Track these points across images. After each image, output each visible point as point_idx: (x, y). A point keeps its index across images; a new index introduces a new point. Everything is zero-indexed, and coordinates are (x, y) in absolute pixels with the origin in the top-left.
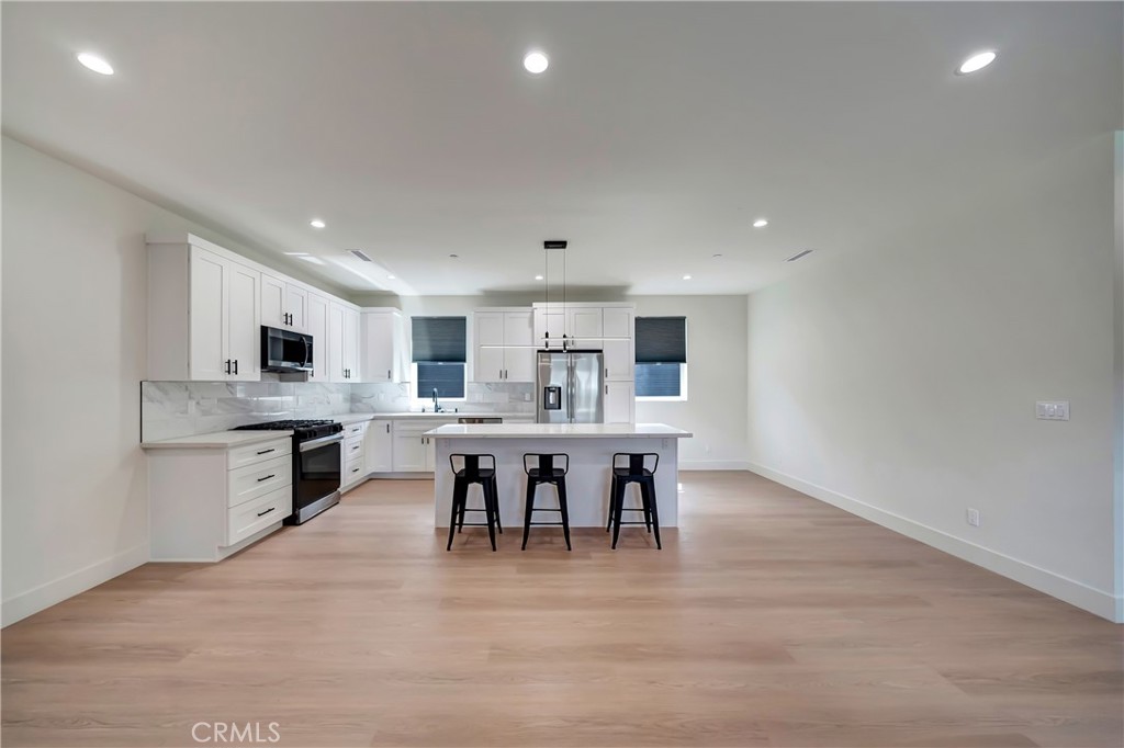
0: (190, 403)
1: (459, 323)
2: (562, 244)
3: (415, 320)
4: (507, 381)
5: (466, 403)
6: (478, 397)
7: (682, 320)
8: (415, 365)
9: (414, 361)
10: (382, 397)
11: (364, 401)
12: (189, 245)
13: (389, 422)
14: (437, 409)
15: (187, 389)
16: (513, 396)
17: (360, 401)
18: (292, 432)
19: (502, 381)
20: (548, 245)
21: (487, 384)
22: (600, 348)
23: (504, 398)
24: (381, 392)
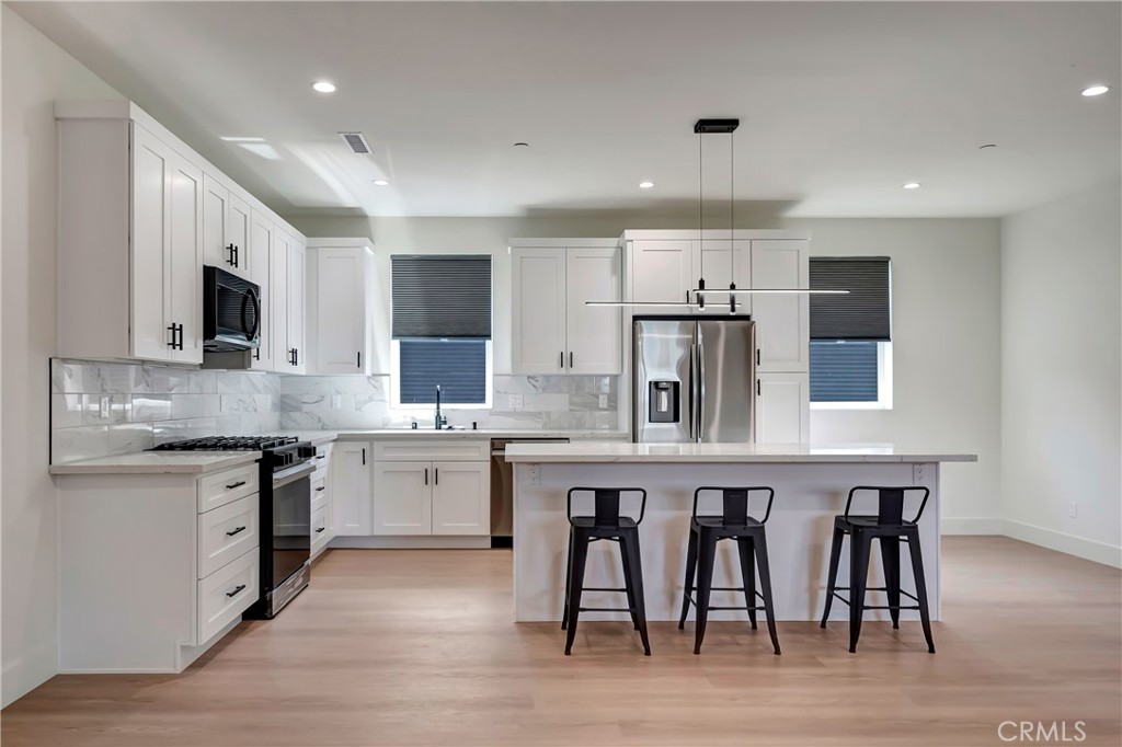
1: (477, 268)
2: (729, 125)
3: (398, 262)
4: (573, 371)
5: (492, 413)
6: (513, 403)
7: (881, 264)
8: (396, 344)
9: (395, 335)
10: (338, 400)
11: (306, 408)
12: (130, 124)
13: (366, 445)
14: (440, 422)
15: (99, 375)
16: (577, 400)
17: (298, 409)
18: (259, 454)
19: (563, 371)
20: (704, 126)
21: (529, 377)
22: (747, 312)
23: (558, 403)
24: (338, 393)
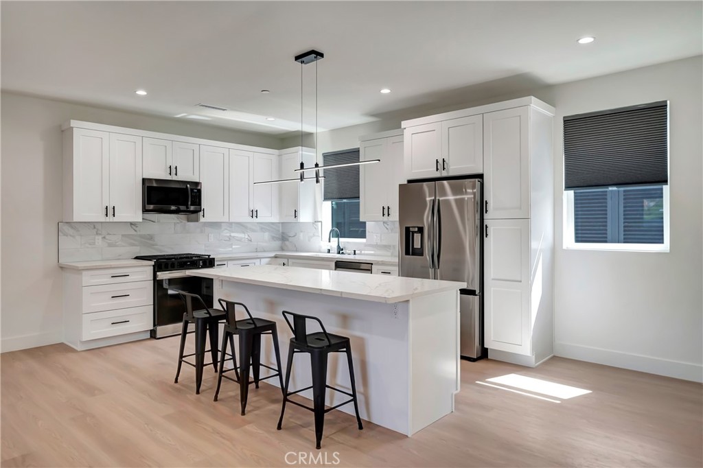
0: (97, 237)
3: (326, 157)
5: (366, 245)
9: (326, 199)
12: (72, 129)
14: (340, 250)
15: (95, 228)
18: (153, 263)
22: (480, 172)
24: (302, 232)
